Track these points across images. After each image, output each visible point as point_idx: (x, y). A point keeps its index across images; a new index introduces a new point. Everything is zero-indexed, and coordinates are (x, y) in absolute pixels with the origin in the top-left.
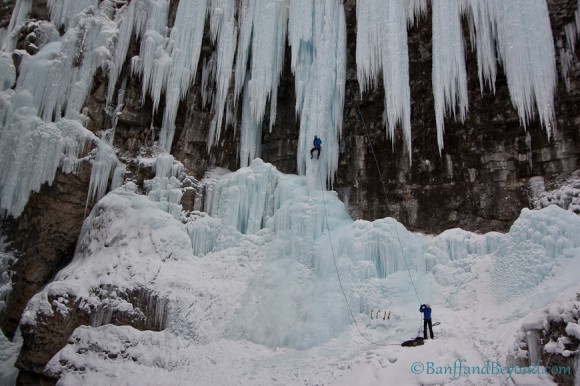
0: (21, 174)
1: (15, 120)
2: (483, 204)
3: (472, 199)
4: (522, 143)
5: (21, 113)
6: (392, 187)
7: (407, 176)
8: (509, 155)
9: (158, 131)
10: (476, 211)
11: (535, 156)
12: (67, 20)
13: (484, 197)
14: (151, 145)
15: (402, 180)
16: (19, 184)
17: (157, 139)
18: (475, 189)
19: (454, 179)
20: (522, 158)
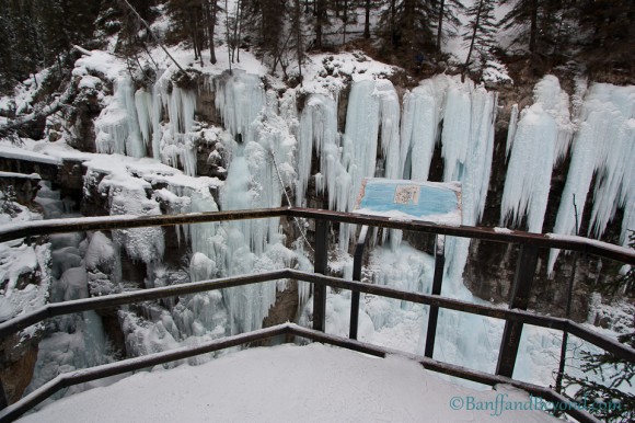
0: (254, 308)
1: (237, 264)
2: (556, 298)
3: (549, 292)
4: (594, 265)
5: (238, 255)
6: (495, 270)
7: (505, 264)
8: (582, 271)
9: (337, 234)
10: (550, 300)
11: (600, 278)
12: (243, 128)
13: (557, 292)
14: (334, 248)
15: (502, 266)
16: (254, 316)
17: (337, 241)
18: (553, 286)
19: (539, 275)
20: (591, 276)
